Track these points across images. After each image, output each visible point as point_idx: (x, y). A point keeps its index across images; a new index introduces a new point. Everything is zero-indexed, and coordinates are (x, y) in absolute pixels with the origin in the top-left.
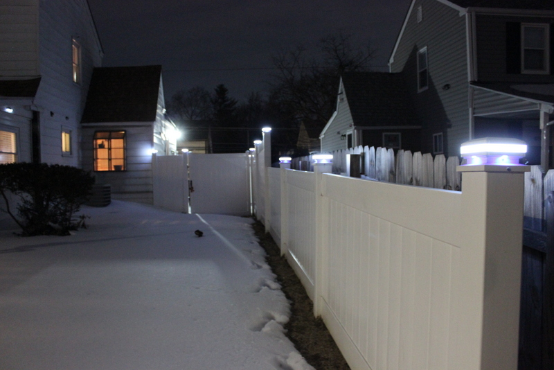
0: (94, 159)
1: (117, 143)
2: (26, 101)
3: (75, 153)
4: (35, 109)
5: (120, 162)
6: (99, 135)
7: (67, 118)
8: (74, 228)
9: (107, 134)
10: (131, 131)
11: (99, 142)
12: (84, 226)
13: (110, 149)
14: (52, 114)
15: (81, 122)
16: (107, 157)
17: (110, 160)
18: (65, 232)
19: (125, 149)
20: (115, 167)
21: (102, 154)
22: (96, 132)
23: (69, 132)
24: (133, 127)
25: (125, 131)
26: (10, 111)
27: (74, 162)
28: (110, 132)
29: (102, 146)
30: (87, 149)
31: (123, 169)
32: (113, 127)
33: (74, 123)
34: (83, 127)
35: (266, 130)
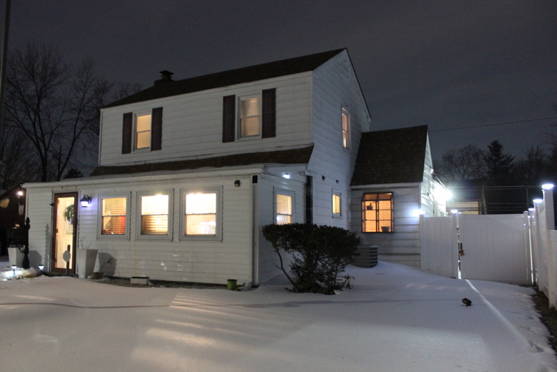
0: (362, 221)
1: (385, 205)
2: (301, 167)
3: (345, 215)
4: (309, 174)
5: (388, 224)
6: (367, 197)
7: (337, 181)
8: (339, 288)
9: (375, 196)
10: (398, 192)
11: (368, 203)
12: (348, 286)
13: (377, 210)
14: (323, 178)
15: (351, 185)
16: (376, 217)
17: (377, 221)
18: (330, 291)
19: (392, 210)
20: (383, 228)
21: (370, 215)
22: (364, 194)
23: (340, 195)
24: (400, 189)
25: (392, 193)
26: (287, 177)
27: (343, 224)
28: (378, 193)
29: (370, 208)
30: (356, 210)
31: (390, 230)
32: (382, 188)
33: (344, 186)
34: (353, 190)
35: (547, 187)
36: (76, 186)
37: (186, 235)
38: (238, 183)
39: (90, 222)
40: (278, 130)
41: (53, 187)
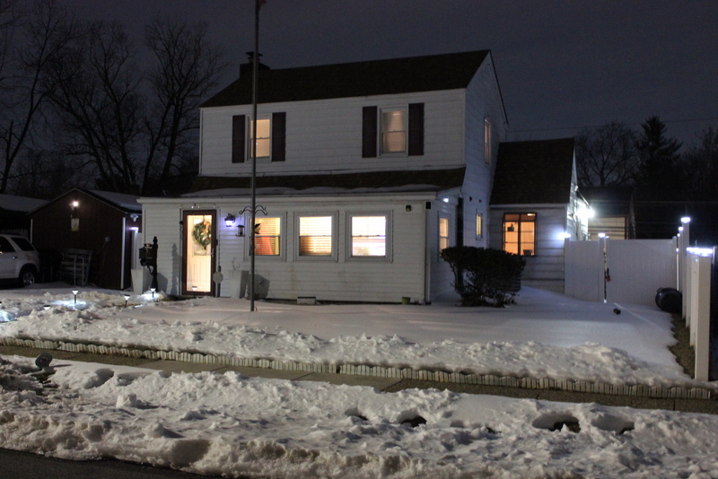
0: (503, 242)
1: (528, 227)
2: (456, 191)
3: (485, 235)
4: (461, 196)
5: (531, 247)
6: (507, 217)
7: (480, 201)
9: (517, 217)
10: (542, 213)
11: (508, 225)
13: (519, 232)
14: (471, 199)
15: (490, 204)
16: (517, 239)
17: (519, 243)
18: (501, 304)
19: (536, 233)
20: (525, 251)
21: (511, 238)
22: (505, 214)
23: (481, 215)
24: (546, 210)
25: (536, 214)
26: (446, 200)
27: (484, 245)
28: (520, 214)
29: (511, 229)
30: (496, 231)
31: (533, 254)
32: (524, 208)
33: (484, 206)
34: (492, 209)
35: (686, 220)
36: (215, 204)
37: (352, 256)
38: (409, 208)
39: (233, 242)
40: (426, 148)
41: (182, 204)
